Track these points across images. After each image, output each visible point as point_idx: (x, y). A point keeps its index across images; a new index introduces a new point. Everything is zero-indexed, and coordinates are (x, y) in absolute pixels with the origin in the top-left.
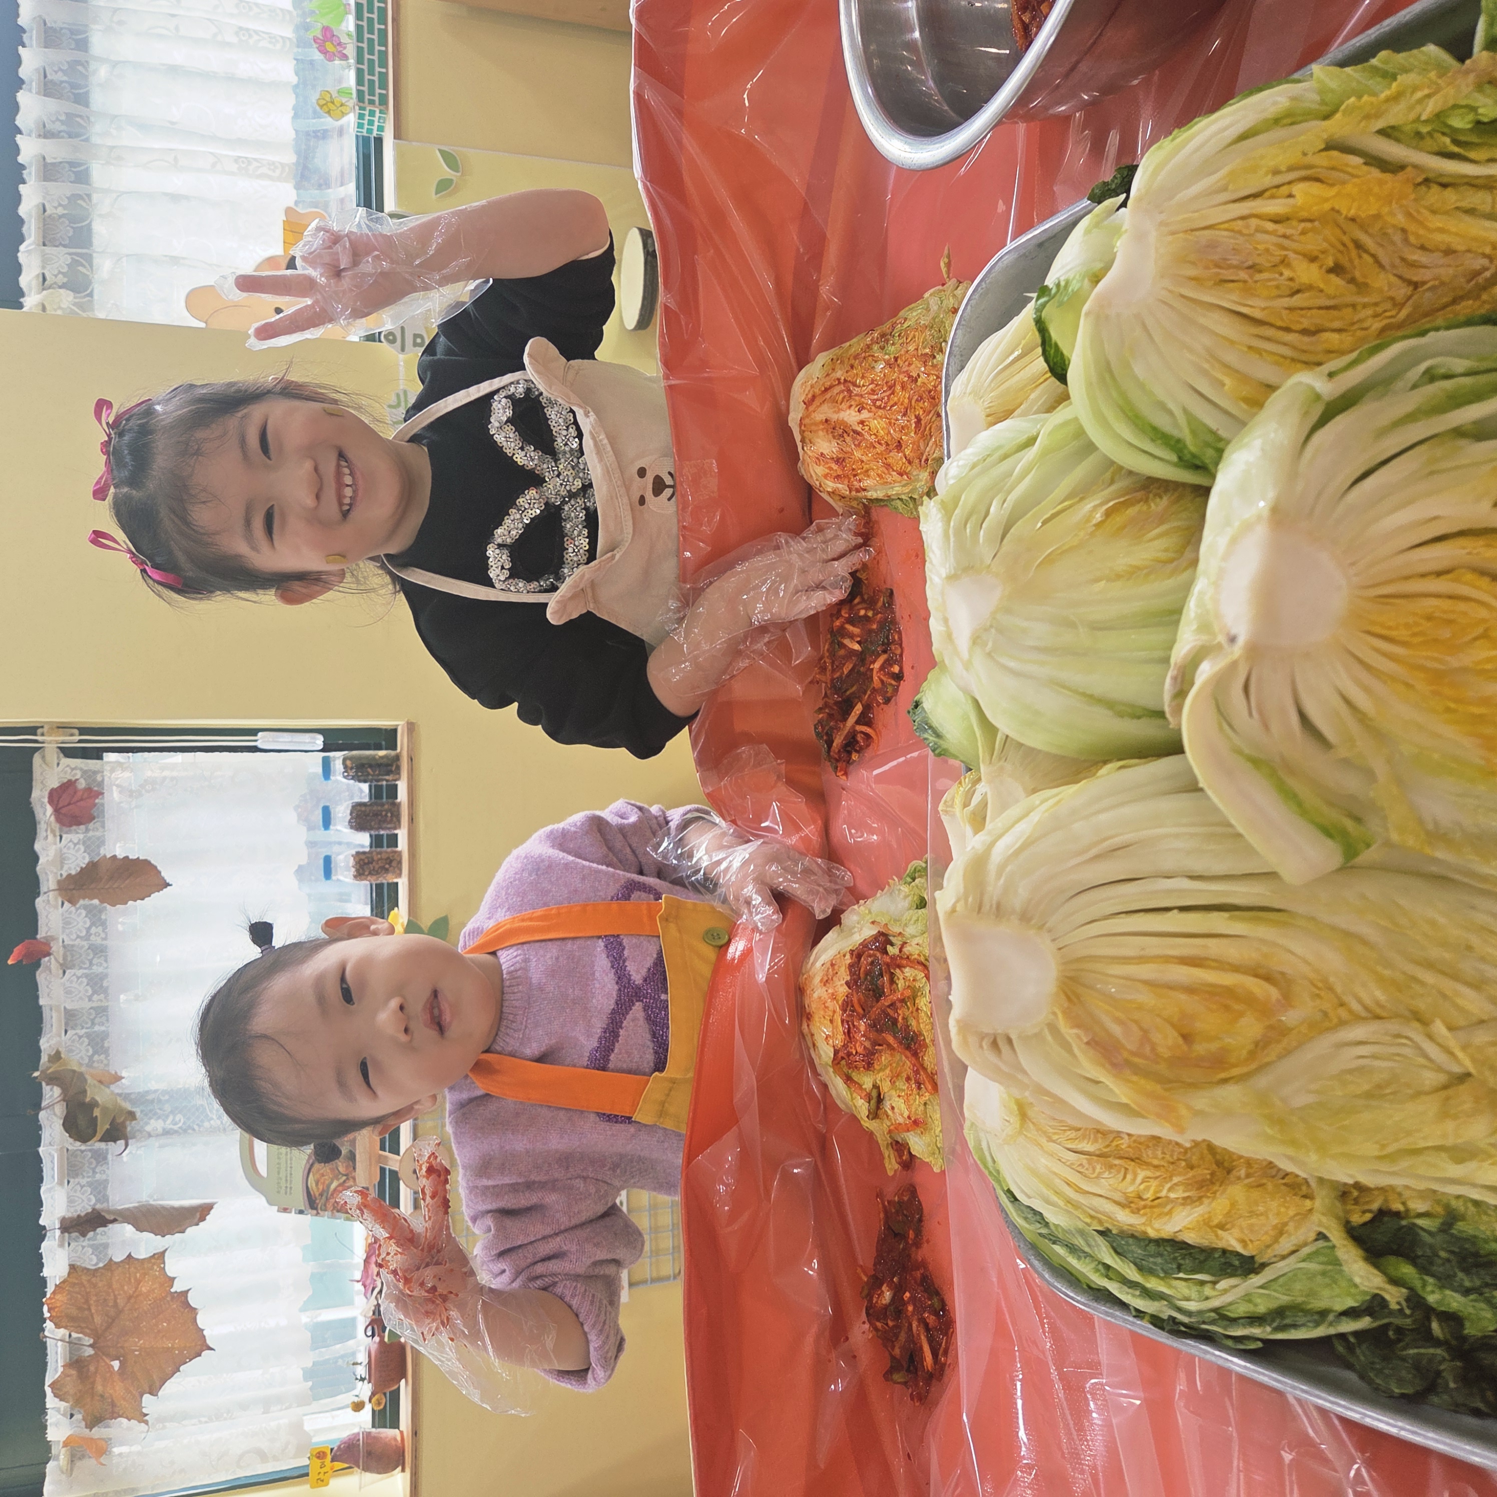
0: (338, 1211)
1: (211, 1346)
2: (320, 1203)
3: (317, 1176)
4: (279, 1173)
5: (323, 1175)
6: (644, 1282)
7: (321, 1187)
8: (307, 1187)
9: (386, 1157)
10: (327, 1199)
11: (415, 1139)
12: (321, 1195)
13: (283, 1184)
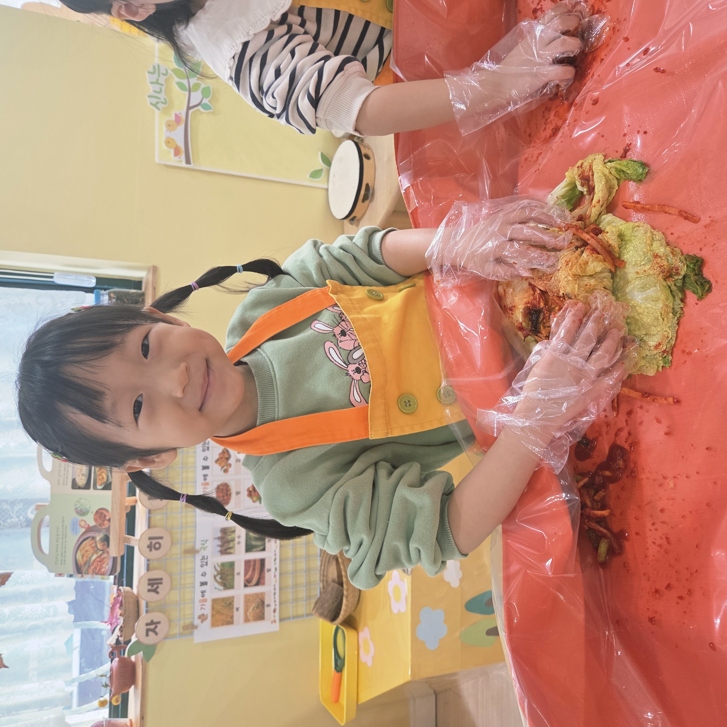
0: (96, 574)
1: (6, 664)
2: (84, 569)
3: (83, 552)
4: (57, 551)
5: (87, 551)
6: (289, 618)
7: (85, 559)
8: (76, 560)
9: (129, 539)
10: (89, 567)
11: (149, 527)
12: (85, 564)
13: (59, 558)
